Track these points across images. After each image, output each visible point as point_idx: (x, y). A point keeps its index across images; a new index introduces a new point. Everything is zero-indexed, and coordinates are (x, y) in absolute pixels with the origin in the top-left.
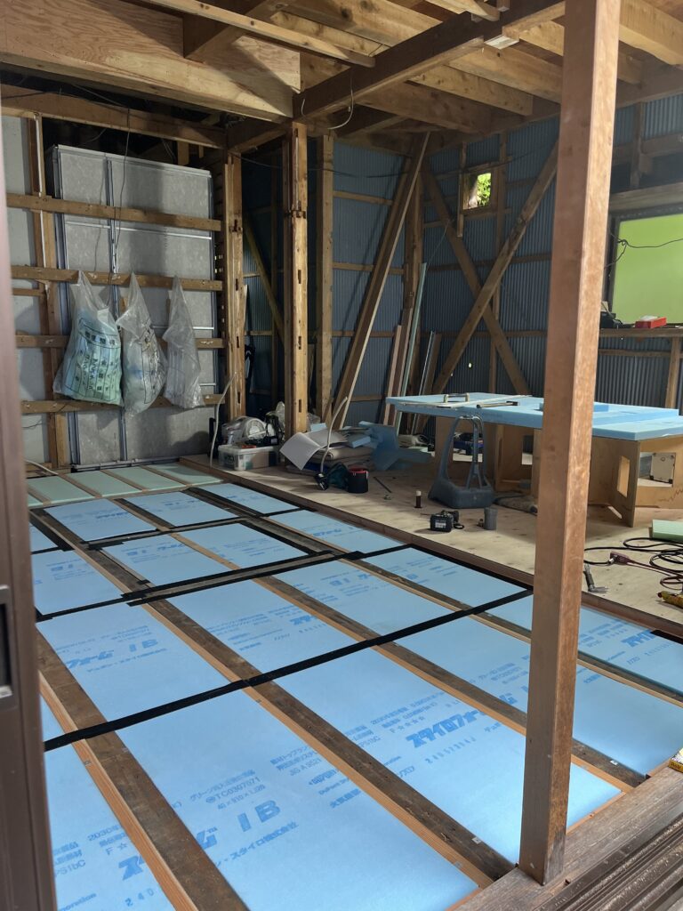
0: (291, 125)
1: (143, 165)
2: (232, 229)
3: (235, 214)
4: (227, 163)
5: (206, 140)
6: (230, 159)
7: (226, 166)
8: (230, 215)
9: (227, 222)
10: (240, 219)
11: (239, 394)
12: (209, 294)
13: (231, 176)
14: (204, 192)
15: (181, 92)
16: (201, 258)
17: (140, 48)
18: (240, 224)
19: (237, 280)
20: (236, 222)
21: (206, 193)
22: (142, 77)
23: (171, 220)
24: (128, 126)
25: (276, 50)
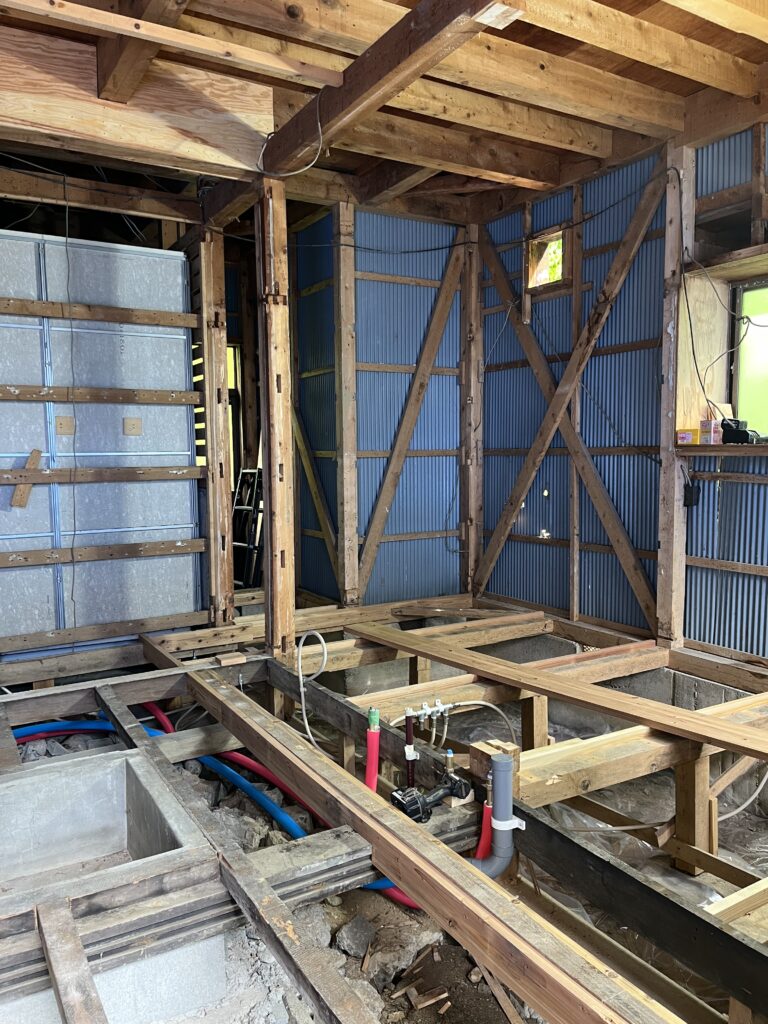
0: (262, 183)
1: (90, 249)
2: (213, 324)
3: (216, 305)
4: (204, 240)
5: (175, 213)
6: (208, 236)
7: (202, 244)
8: (209, 305)
9: (205, 315)
10: (222, 311)
11: (223, 538)
12: (184, 408)
13: (210, 255)
14: (175, 279)
15: (93, 143)
16: (172, 362)
17: (32, 87)
18: (223, 318)
19: (219, 390)
20: (217, 314)
21: (180, 279)
22: (33, 124)
23: (125, 316)
24: (65, 199)
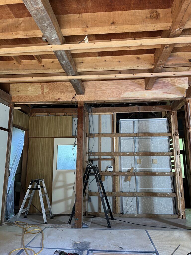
0: (186, 100)
2: (175, 135)
4: (172, 115)
5: (164, 109)
6: (173, 114)
7: (171, 116)
8: (174, 130)
9: (173, 133)
10: (177, 131)
11: (181, 193)
12: (168, 156)
13: (174, 119)
14: (165, 125)
16: (165, 145)
18: (178, 133)
19: (177, 152)
20: (176, 132)
22: (132, 98)
24: (139, 111)
25: (178, 79)
